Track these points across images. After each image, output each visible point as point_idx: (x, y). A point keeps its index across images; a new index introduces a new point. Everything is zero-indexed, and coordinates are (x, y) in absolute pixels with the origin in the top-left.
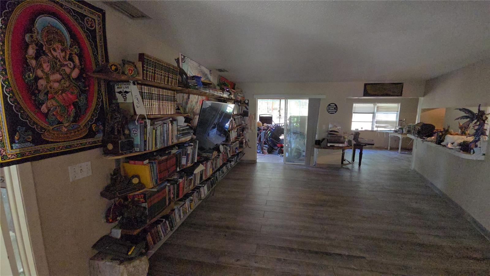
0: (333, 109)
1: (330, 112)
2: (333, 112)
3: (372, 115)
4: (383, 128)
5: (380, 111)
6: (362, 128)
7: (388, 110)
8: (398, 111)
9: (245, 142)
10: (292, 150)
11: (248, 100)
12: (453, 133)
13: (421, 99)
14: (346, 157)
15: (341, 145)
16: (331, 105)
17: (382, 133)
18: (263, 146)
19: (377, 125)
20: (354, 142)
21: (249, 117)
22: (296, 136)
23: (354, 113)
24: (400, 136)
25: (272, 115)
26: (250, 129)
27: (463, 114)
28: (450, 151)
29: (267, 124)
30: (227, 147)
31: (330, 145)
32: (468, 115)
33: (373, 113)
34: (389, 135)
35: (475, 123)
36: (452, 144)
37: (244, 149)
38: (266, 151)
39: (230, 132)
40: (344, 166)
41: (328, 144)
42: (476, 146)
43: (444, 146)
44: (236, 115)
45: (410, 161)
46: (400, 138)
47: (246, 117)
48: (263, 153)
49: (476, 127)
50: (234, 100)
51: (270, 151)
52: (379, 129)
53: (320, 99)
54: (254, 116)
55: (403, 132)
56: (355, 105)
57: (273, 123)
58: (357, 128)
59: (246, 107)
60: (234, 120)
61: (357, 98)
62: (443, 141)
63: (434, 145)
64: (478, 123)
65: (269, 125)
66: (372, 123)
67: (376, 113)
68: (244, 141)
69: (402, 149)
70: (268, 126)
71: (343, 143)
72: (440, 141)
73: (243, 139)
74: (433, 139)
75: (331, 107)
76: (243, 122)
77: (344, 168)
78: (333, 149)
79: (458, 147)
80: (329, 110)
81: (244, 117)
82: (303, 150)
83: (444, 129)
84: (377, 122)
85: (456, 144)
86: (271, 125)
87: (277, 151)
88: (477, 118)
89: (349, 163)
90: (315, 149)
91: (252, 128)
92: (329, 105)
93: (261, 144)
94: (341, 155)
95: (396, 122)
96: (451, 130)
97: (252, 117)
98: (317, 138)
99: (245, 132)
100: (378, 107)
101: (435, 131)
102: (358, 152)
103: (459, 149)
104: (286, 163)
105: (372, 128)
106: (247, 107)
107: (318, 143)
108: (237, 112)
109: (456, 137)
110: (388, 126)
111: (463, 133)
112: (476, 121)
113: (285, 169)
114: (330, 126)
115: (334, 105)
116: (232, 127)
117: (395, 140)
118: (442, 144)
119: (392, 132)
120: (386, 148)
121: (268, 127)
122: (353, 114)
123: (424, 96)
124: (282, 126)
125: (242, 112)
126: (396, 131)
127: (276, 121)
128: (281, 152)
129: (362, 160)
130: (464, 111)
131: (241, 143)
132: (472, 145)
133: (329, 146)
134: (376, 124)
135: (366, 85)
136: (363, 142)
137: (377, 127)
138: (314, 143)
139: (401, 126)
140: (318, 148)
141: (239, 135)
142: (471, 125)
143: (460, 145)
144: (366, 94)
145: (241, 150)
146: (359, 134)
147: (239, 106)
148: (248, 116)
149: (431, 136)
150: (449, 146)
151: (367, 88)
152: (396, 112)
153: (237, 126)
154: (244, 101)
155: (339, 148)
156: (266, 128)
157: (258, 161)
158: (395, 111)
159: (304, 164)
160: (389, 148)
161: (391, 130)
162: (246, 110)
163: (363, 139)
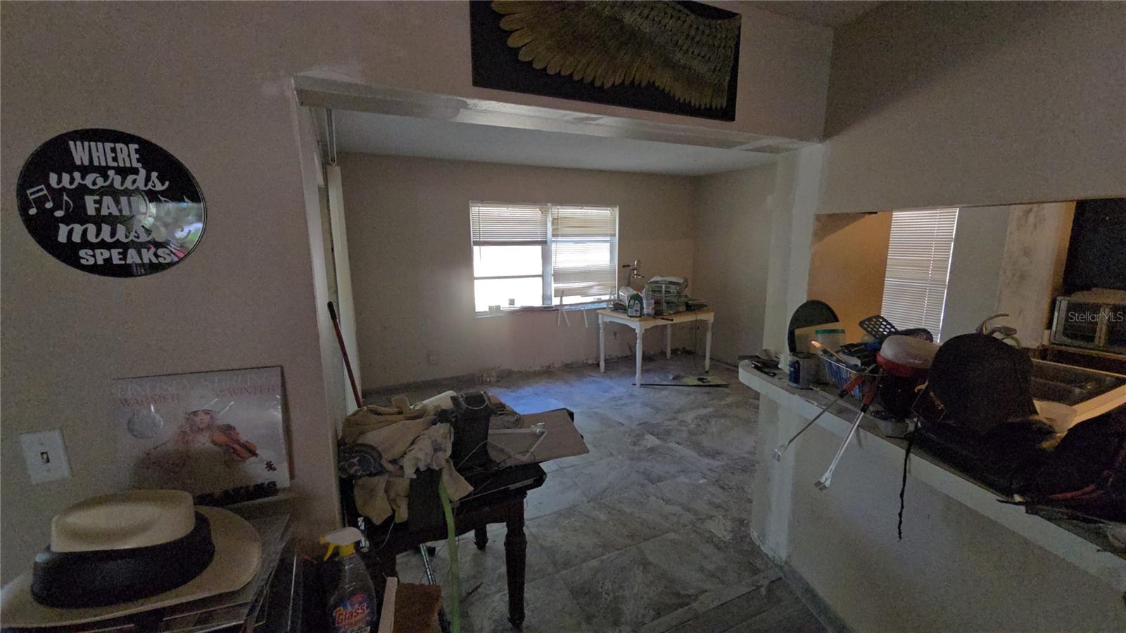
3: (538, 249)
4: (579, 296)
5: (562, 235)
6: (512, 302)
7: (585, 232)
8: (615, 235)
17: (576, 313)
19: (561, 286)
23: (477, 243)
24: (635, 325)
33: (543, 243)
34: (600, 322)
46: (637, 331)
52: (568, 300)
55: (642, 308)
58: (494, 304)
66: (540, 279)
67: (553, 241)
84: (559, 276)
100: (555, 221)
105: (545, 297)
110: (591, 287)
117: (615, 334)
119: (604, 305)
120: (590, 362)
122: (476, 249)
123: (827, 135)
126: (618, 307)
134: (556, 282)
137: (560, 293)
139: (628, 284)
152: (608, 239)
158: (606, 235)
160: (602, 366)
161: (600, 302)
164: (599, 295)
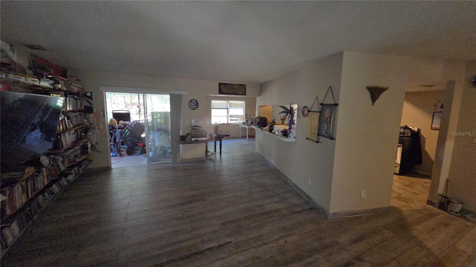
0: (195, 104)
1: (192, 108)
2: (195, 108)
4: (235, 121)
5: (232, 107)
6: (220, 122)
7: (237, 106)
8: (244, 107)
9: (91, 146)
10: (156, 148)
11: (91, 93)
12: (277, 124)
13: (258, 98)
14: (209, 149)
15: (204, 139)
16: (192, 101)
17: (234, 125)
18: (120, 147)
19: (231, 119)
20: (214, 135)
21: (95, 114)
22: (159, 133)
23: (213, 108)
24: (247, 127)
25: (129, 111)
26: (98, 128)
27: (282, 110)
28: (277, 137)
29: (124, 121)
30: (57, 157)
31: (195, 140)
32: (284, 110)
33: (227, 109)
34: (240, 127)
35: (289, 116)
36: (278, 131)
37: (90, 155)
38: (125, 153)
39: (62, 135)
40: (208, 158)
41: (192, 139)
42: (291, 132)
43: (274, 133)
44: (70, 111)
45: (254, 146)
46: (247, 128)
47: (89, 114)
48: (121, 155)
49: (290, 119)
50: (65, 91)
51: (130, 153)
52: (233, 122)
53: (181, 95)
54: (102, 113)
55: (248, 123)
56: (213, 102)
57: (131, 120)
58: (216, 122)
59: (88, 101)
60: (68, 118)
61: (214, 95)
62: (272, 130)
63: (268, 133)
64: (290, 116)
65: (127, 122)
66: (227, 117)
67: (229, 108)
68: (89, 145)
69: (248, 137)
70: (125, 123)
71: (205, 136)
72: (271, 130)
73: (87, 142)
74: (267, 128)
75: (193, 103)
76: (85, 120)
77: (208, 159)
78: (197, 143)
79: (281, 134)
80: (191, 106)
81: (87, 114)
82: (168, 147)
83: (272, 120)
84: (231, 116)
85: (280, 131)
86: (130, 122)
87: (139, 151)
88: (290, 112)
89: (211, 154)
90: (181, 145)
91: (101, 126)
92: (191, 101)
93: (117, 145)
94: (205, 147)
95: (243, 116)
96: (276, 122)
97: (100, 115)
98: (181, 133)
99: (90, 133)
100: (230, 104)
101: (267, 122)
102: (218, 143)
103: (282, 135)
104: (150, 164)
105: (228, 121)
106: (91, 102)
107: (183, 139)
108: (73, 107)
109: (280, 126)
110: (238, 119)
111: (283, 124)
112: (289, 115)
113: (149, 170)
114: (193, 121)
115: (195, 101)
116: (65, 129)
117: (244, 131)
118: (272, 132)
119: (241, 123)
120: (238, 137)
121: (125, 125)
122: (212, 110)
123: (259, 96)
124: (142, 123)
125: (83, 107)
126: (244, 123)
127: (134, 118)
128: (144, 152)
129: (222, 150)
130: (282, 108)
131: (84, 148)
132: (288, 132)
133: (193, 141)
134: (230, 117)
135: (220, 84)
136: (222, 134)
137: (231, 120)
138: (179, 139)
139: (247, 119)
140: (184, 144)
141: (79, 139)
142: (287, 117)
143: (282, 132)
144: (221, 92)
145: (84, 157)
146: (218, 127)
147: (76, 99)
148: (93, 113)
149: (266, 126)
150: (277, 133)
151: (221, 87)
152: (243, 108)
153: (73, 127)
154: (85, 93)
155: (202, 141)
156: (123, 126)
157: (113, 166)
159: (170, 161)
160: (240, 137)
161: (240, 123)
162: (88, 104)
163: (221, 131)
164: (240, 121)
